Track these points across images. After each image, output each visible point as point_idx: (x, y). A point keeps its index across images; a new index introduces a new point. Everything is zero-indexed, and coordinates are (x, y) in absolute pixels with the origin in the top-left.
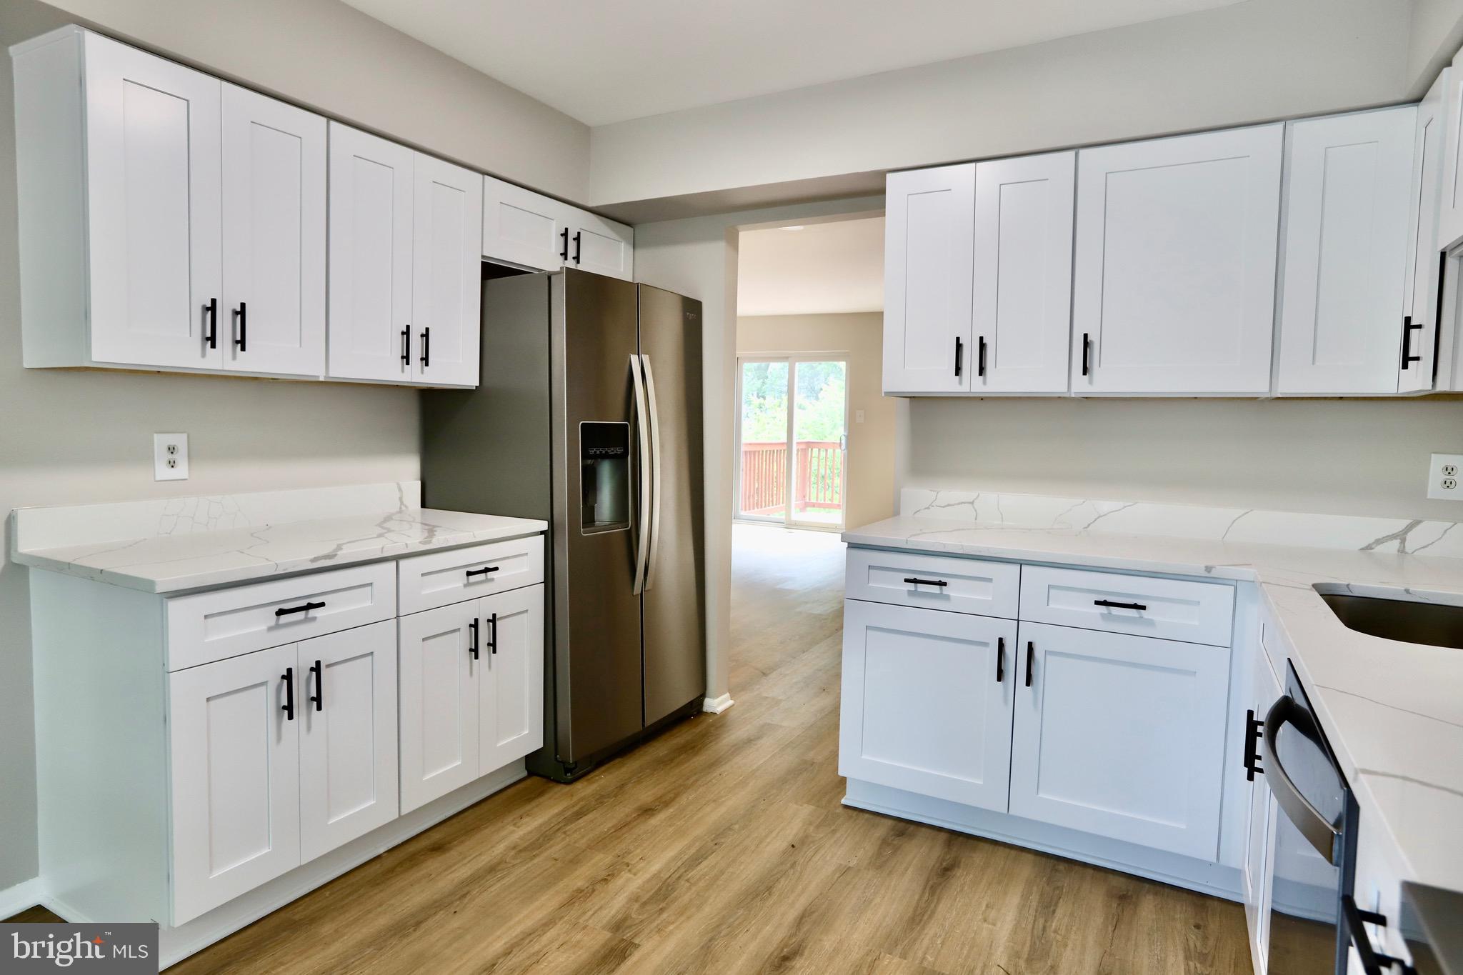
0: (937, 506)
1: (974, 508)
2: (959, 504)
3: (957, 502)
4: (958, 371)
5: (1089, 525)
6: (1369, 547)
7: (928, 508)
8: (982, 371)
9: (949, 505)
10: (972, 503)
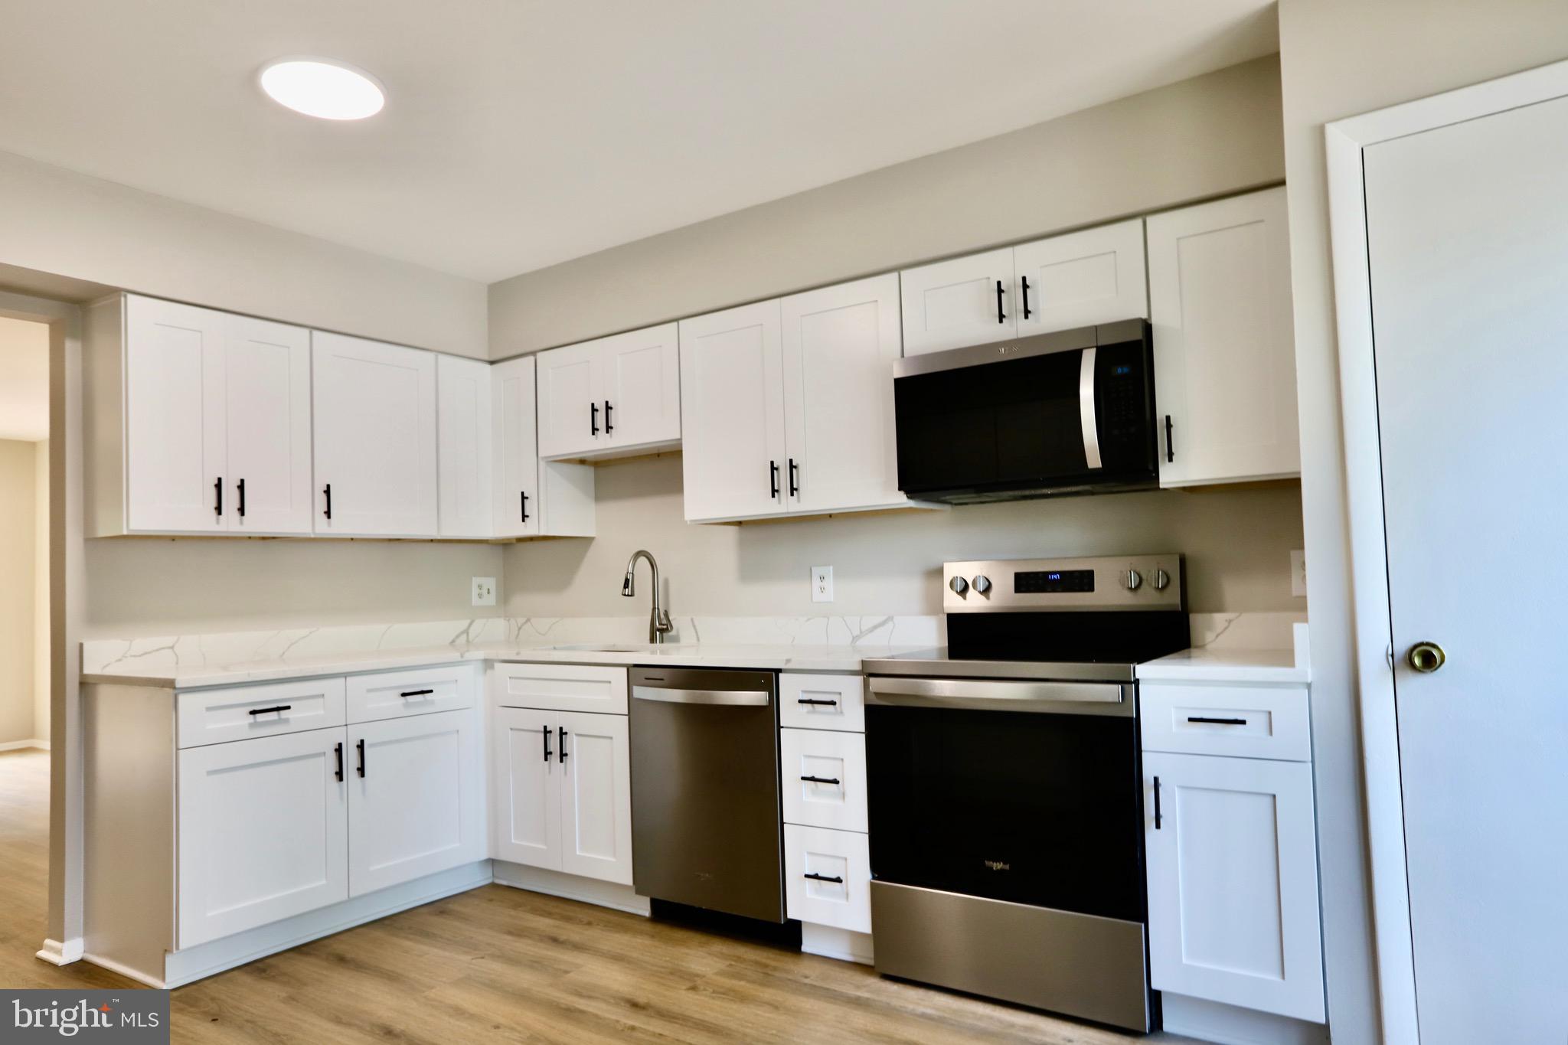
0: (131, 656)
1: (175, 652)
2: (157, 650)
3: (155, 648)
4: (219, 510)
5: (284, 653)
6: (453, 641)
7: (120, 660)
8: (242, 510)
9: (146, 653)
10: (172, 648)
